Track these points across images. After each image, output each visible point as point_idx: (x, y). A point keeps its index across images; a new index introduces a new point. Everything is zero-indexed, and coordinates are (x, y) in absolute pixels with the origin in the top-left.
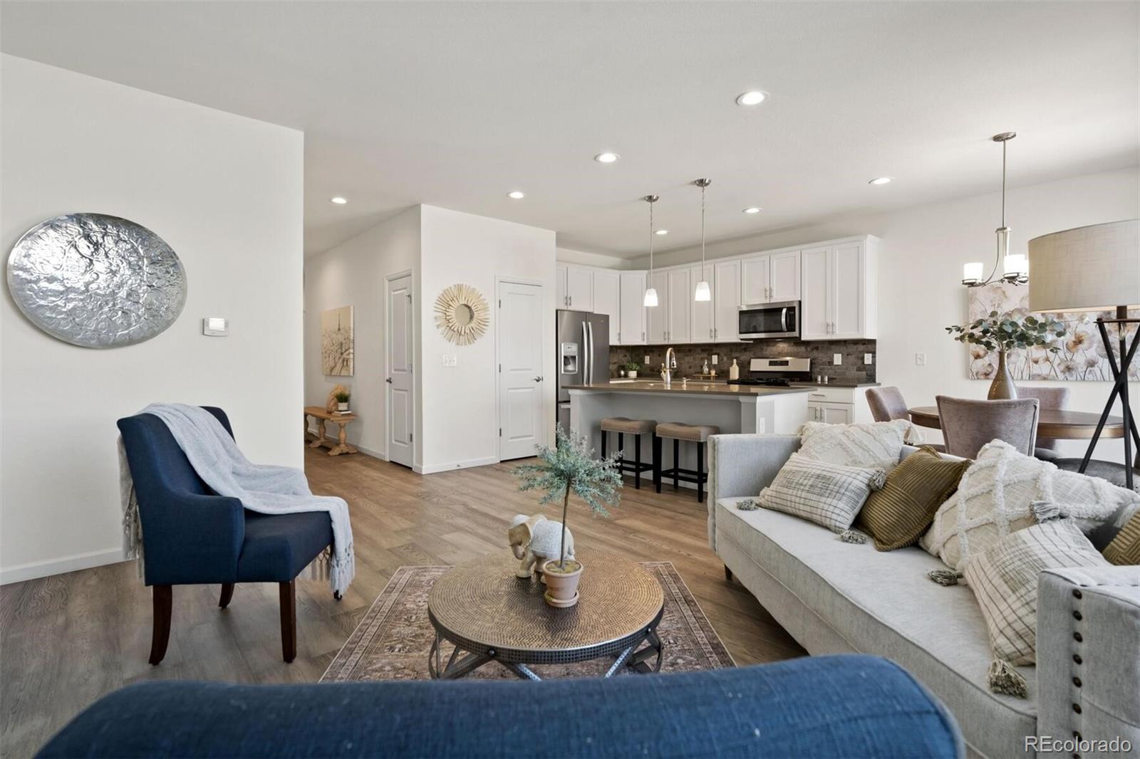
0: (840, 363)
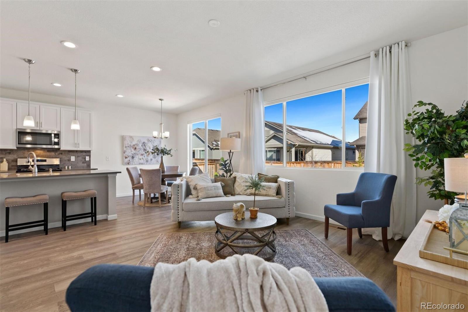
0: (74, 160)
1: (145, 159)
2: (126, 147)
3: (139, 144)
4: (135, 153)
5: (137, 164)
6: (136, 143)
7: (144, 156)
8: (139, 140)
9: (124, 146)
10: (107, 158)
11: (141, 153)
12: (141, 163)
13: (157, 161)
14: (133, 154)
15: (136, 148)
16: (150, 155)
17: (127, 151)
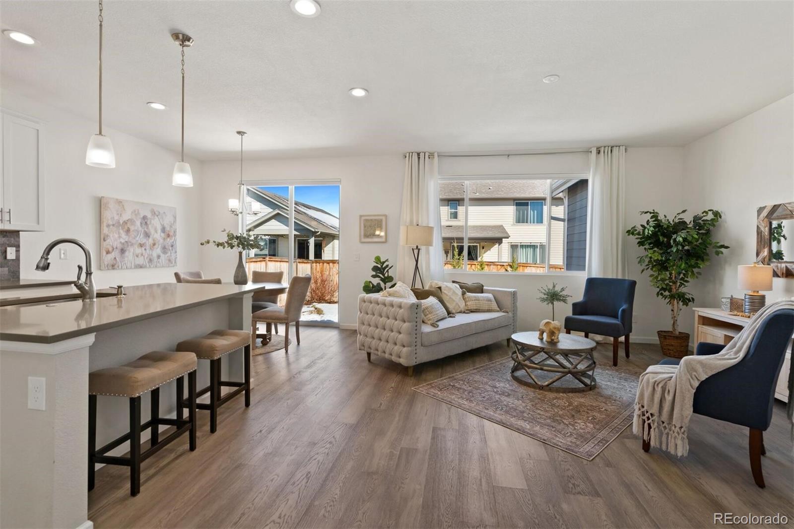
1: (146, 256)
2: (108, 226)
3: (135, 220)
4: (126, 242)
5: (131, 268)
6: (130, 218)
7: (145, 249)
8: (135, 211)
9: (105, 224)
10: (62, 252)
11: (139, 242)
12: (139, 265)
13: (170, 260)
14: (123, 244)
15: (128, 231)
16: (155, 246)
17: (111, 236)
